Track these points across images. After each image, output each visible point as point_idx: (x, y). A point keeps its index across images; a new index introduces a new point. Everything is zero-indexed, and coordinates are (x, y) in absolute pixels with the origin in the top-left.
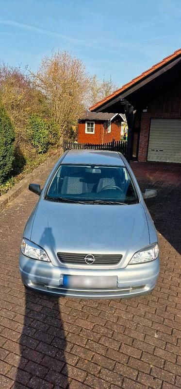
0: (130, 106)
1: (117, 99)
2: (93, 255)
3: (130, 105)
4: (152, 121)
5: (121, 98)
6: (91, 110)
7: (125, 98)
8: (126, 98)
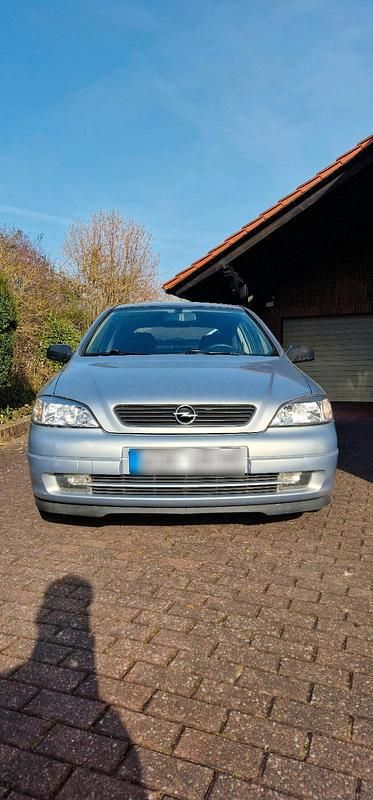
0: (241, 285)
1: (217, 267)
2: (193, 406)
3: (241, 280)
4: (284, 324)
5: (223, 263)
6: (167, 288)
7: (230, 264)
8: (233, 264)
